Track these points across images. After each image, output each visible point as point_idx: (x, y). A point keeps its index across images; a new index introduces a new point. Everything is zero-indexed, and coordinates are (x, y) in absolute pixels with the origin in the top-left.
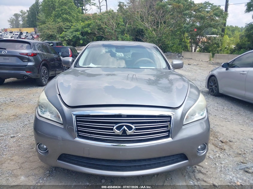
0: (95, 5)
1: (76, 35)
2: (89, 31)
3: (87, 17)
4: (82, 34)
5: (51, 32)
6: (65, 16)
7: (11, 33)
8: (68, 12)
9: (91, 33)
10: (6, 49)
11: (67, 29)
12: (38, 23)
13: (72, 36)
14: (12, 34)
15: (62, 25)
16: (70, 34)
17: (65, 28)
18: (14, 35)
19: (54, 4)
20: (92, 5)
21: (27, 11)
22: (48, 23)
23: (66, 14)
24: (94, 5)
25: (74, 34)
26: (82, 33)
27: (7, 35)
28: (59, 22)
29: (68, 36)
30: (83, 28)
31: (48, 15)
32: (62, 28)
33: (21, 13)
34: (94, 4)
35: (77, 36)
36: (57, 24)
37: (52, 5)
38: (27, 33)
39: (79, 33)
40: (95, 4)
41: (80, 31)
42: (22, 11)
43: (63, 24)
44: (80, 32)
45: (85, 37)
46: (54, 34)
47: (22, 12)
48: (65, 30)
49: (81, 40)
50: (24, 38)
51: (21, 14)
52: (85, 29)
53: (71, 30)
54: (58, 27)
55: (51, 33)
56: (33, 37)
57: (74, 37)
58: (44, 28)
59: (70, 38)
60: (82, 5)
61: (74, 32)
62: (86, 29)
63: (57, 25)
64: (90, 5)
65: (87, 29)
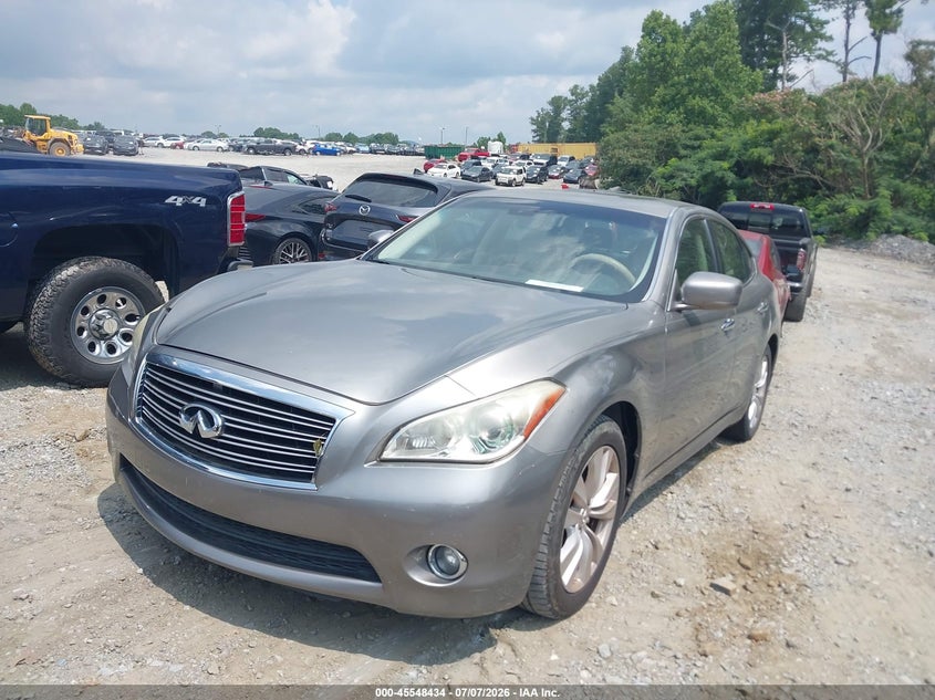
0: (831, 58)
1: (713, 172)
2: (770, 159)
3: (760, 105)
4: (740, 168)
5: (634, 156)
6: (696, 102)
7: (525, 157)
8: (713, 90)
9: (773, 168)
10: (370, 201)
11: (693, 148)
12: (604, 128)
13: (697, 176)
14: (527, 162)
15: (678, 135)
16: (695, 168)
17: (686, 147)
18: (529, 164)
19: (668, 63)
20: (819, 57)
21: (592, 87)
22: (633, 127)
23: (704, 94)
24: (825, 58)
25: (707, 169)
26: (738, 164)
27: (511, 163)
28: (671, 124)
29: (685, 175)
30: (746, 145)
31: (642, 99)
32: (675, 146)
33: (572, 95)
34: (826, 56)
35: (719, 174)
36: (661, 132)
37: (662, 64)
38: (572, 159)
39: (726, 165)
40: (830, 53)
41: (732, 157)
42: (576, 87)
43: (683, 131)
44: (733, 161)
45: (749, 180)
46: (644, 164)
47: (574, 91)
48: (683, 152)
49: (731, 191)
50: (556, 174)
51: (571, 98)
52: (751, 150)
53: (702, 154)
54: (661, 143)
55: (633, 161)
56: (583, 172)
57: (706, 178)
58: (615, 145)
59: (693, 182)
60: (777, 58)
61: (710, 161)
62: (756, 152)
63: (661, 134)
64: (809, 60)
65: (759, 149)
